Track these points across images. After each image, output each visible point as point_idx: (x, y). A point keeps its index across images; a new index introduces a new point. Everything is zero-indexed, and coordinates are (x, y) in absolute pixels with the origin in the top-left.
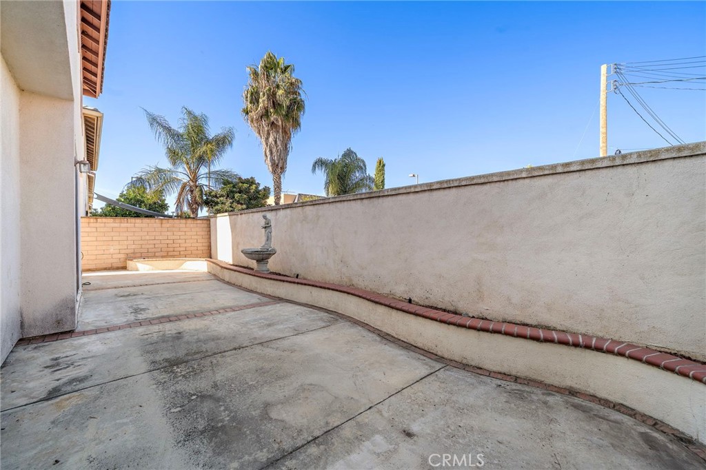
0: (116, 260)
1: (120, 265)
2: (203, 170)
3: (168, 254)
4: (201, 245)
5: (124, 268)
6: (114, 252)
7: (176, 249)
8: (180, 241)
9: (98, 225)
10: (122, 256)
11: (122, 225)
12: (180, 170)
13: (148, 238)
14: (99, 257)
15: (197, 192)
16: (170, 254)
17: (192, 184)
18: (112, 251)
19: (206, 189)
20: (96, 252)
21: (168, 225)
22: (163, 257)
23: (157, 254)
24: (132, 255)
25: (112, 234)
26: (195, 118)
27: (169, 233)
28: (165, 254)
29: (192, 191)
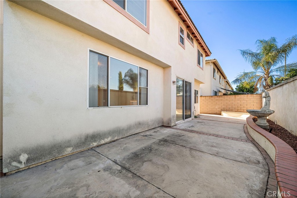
0: (217, 111)
1: (219, 113)
2: (272, 68)
3: (238, 110)
4: (256, 107)
5: (220, 114)
6: (217, 108)
7: (242, 109)
8: (244, 105)
9: (212, 98)
10: (220, 110)
11: (220, 98)
12: (259, 70)
13: (229, 103)
14: (212, 109)
15: (269, 80)
16: (239, 110)
17: (266, 76)
18: (216, 108)
19: (276, 77)
20: (211, 108)
21: (238, 98)
22: (235, 111)
23: (233, 110)
24: (223, 110)
25: (217, 102)
26: (266, 42)
27: (238, 101)
28: (237, 110)
29: (266, 80)
